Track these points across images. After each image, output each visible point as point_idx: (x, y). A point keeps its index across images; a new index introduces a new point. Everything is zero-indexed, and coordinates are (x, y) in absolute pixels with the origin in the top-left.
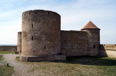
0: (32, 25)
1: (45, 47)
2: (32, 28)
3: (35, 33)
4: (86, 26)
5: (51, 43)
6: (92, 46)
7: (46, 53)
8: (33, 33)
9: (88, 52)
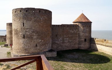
0: (23, 23)
1: (36, 45)
2: (24, 26)
3: (26, 32)
4: (78, 19)
5: (43, 41)
6: (83, 40)
7: (37, 51)
8: (24, 31)
9: (79, 46)
